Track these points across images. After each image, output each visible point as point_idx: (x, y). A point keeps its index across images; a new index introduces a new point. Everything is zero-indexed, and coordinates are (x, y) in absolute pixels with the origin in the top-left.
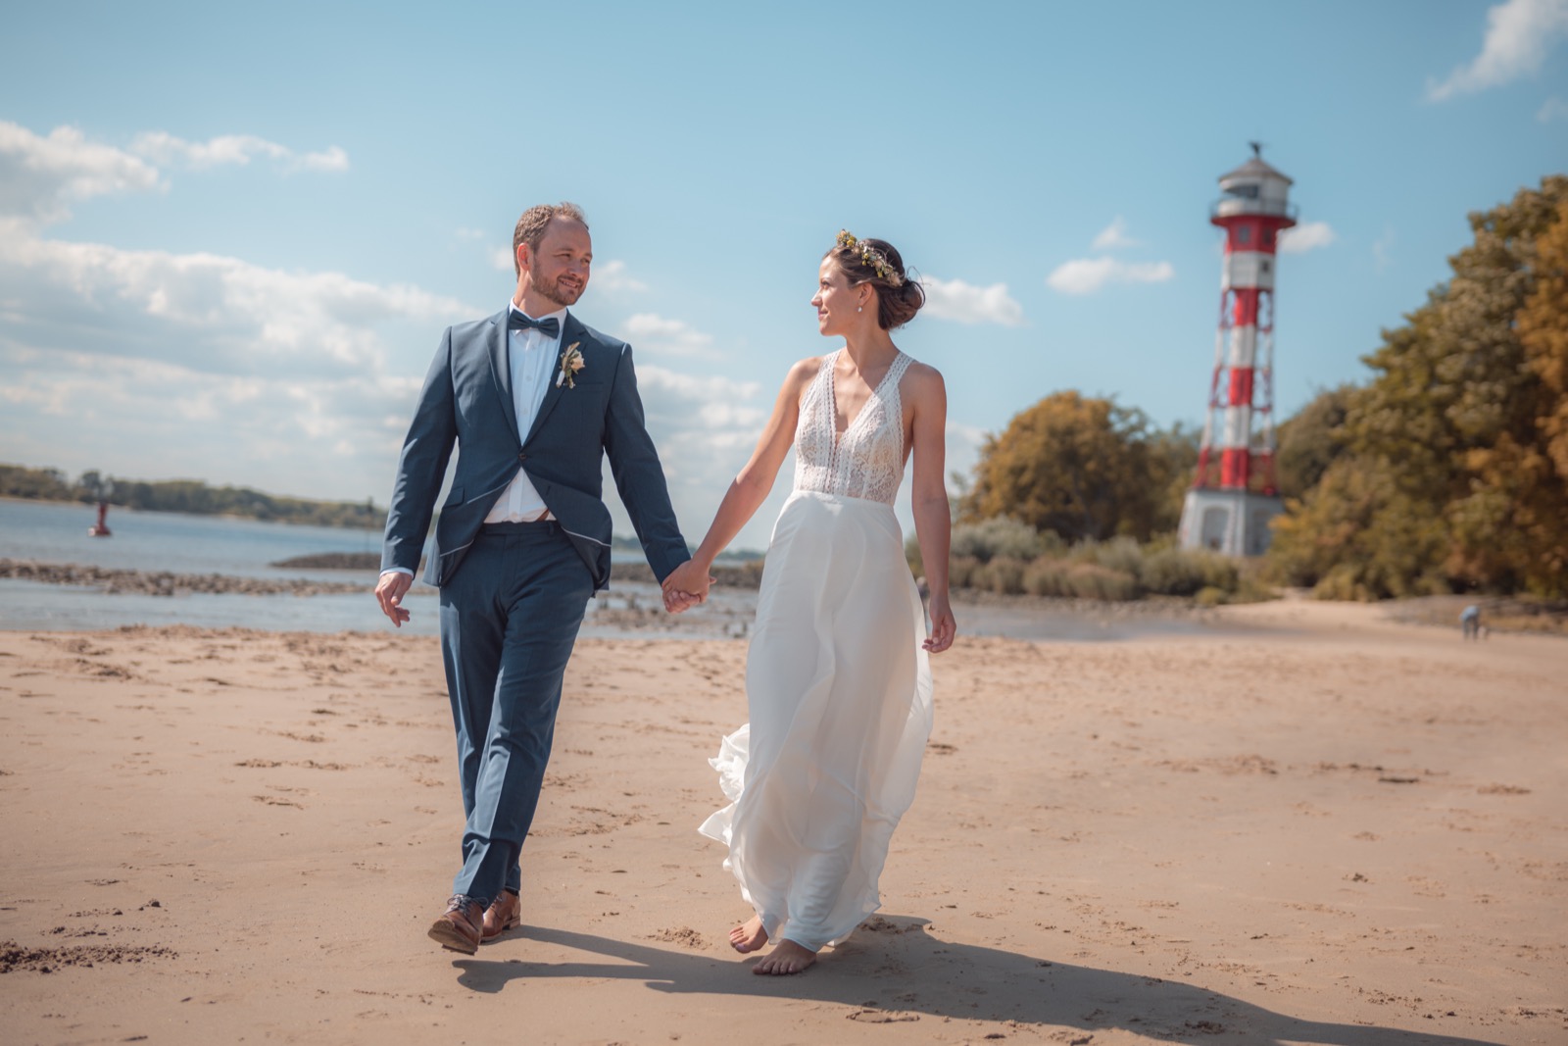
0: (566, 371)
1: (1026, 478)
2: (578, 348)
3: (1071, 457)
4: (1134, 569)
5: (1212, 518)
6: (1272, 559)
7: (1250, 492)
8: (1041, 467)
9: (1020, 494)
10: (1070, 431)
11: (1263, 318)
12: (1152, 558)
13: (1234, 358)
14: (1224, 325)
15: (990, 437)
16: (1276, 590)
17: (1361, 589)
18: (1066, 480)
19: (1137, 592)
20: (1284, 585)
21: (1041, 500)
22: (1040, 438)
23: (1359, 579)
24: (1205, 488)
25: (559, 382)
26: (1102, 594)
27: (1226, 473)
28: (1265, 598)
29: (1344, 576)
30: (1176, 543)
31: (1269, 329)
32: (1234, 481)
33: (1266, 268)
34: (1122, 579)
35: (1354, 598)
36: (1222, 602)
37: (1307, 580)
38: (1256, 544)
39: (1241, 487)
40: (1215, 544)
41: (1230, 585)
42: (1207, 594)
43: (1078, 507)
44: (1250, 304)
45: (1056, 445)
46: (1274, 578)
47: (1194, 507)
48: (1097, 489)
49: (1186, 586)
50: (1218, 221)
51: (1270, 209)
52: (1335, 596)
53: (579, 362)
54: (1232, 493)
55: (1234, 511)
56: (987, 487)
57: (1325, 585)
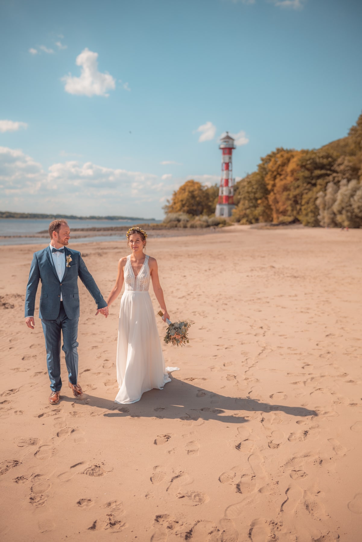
0: (68, 262)
1: (184, 202)
2: (70, 257)
3: (193, 197)
4: (207, 222)
5: (222, 210)
6: (233, 217)
7: (229, 204)
8: (187, 200)
9: (183, 206)
10: (193, 191)
11: (230, 168)
12: (211, 220)
13: (225, 177)
14: (223, 170)
15: (175, 192)
16: (233, 223)
17: (248, 223)
18: (192, 201)
19: (208, 226)
20: (235, 222)
21: (188, 206)
22: (187, 193)
23: (247, 221)
24: (221, 203)
25: (67, 266)
26: (202, 227)
27: (224, 200)
28: (230, 225)
29: (244, 220)
30: (215, 216)
31: (231, 170)
32: (226, 202)
33: (230, 158)
34: (205, 224)
35: (246, 224)
36: (223, 227)
37: (238, 221)
38: (230, 214)
39: (227, 203)
40: (222, 215)
41: (224, 223)
42: (220, 225)
43: (195, 208)
44: (227, 166)
45: (190, 195)
46: (233, 221)
47: (218, 207)
48: (199, 204)
49: (217, 224)
50: (220, 148)
51: (231, 146)
52: (243, 224)
53: (71, 260)
54: (225, 205)
55: (226, 208)
56: (175, 203)
57: (241, 222)
